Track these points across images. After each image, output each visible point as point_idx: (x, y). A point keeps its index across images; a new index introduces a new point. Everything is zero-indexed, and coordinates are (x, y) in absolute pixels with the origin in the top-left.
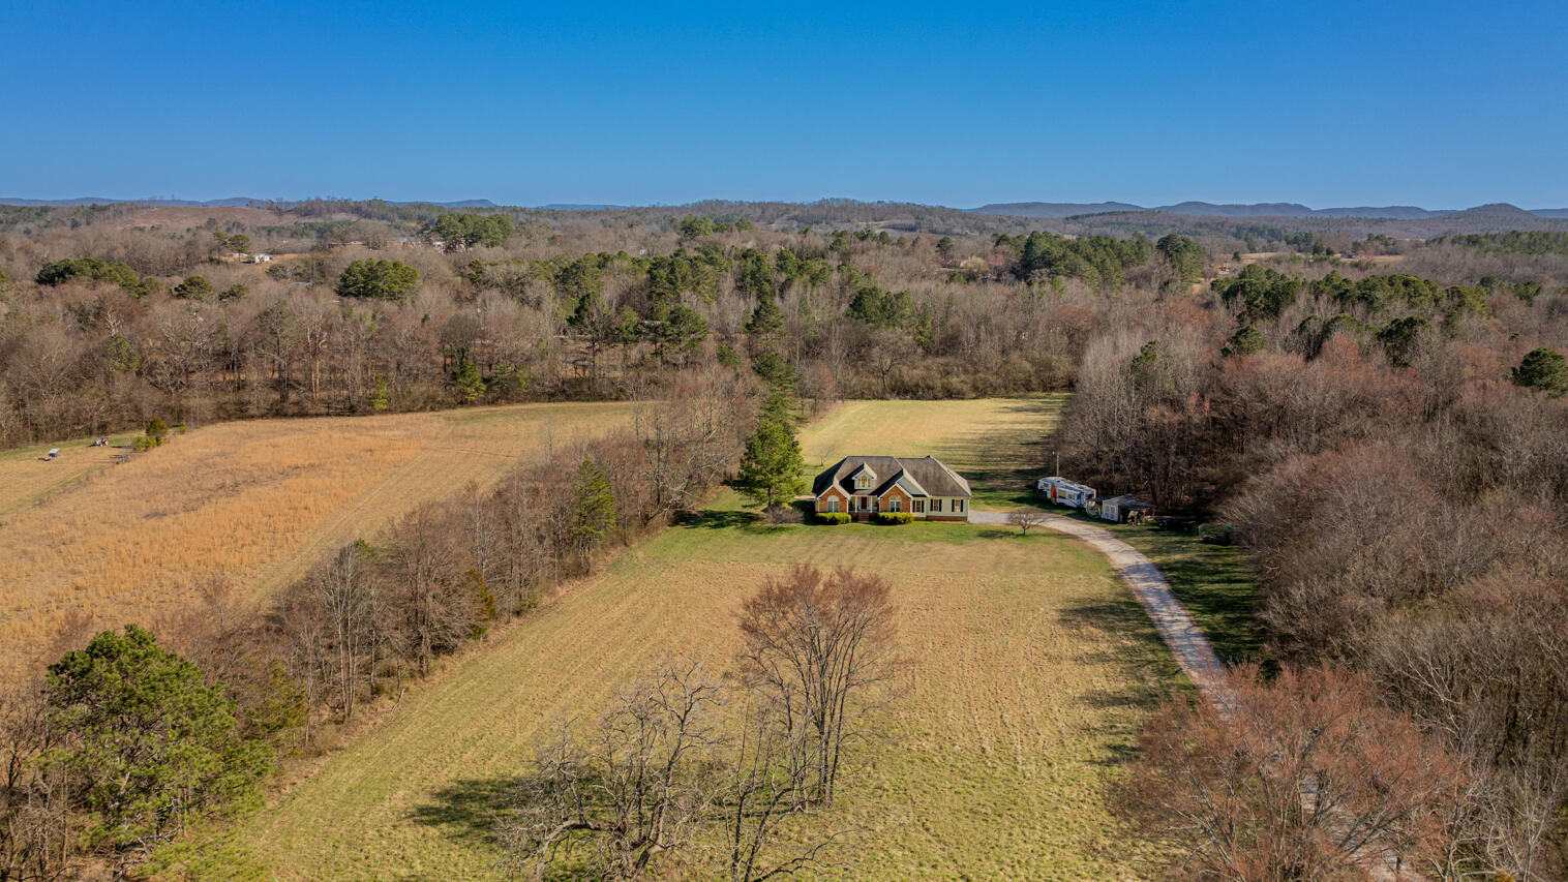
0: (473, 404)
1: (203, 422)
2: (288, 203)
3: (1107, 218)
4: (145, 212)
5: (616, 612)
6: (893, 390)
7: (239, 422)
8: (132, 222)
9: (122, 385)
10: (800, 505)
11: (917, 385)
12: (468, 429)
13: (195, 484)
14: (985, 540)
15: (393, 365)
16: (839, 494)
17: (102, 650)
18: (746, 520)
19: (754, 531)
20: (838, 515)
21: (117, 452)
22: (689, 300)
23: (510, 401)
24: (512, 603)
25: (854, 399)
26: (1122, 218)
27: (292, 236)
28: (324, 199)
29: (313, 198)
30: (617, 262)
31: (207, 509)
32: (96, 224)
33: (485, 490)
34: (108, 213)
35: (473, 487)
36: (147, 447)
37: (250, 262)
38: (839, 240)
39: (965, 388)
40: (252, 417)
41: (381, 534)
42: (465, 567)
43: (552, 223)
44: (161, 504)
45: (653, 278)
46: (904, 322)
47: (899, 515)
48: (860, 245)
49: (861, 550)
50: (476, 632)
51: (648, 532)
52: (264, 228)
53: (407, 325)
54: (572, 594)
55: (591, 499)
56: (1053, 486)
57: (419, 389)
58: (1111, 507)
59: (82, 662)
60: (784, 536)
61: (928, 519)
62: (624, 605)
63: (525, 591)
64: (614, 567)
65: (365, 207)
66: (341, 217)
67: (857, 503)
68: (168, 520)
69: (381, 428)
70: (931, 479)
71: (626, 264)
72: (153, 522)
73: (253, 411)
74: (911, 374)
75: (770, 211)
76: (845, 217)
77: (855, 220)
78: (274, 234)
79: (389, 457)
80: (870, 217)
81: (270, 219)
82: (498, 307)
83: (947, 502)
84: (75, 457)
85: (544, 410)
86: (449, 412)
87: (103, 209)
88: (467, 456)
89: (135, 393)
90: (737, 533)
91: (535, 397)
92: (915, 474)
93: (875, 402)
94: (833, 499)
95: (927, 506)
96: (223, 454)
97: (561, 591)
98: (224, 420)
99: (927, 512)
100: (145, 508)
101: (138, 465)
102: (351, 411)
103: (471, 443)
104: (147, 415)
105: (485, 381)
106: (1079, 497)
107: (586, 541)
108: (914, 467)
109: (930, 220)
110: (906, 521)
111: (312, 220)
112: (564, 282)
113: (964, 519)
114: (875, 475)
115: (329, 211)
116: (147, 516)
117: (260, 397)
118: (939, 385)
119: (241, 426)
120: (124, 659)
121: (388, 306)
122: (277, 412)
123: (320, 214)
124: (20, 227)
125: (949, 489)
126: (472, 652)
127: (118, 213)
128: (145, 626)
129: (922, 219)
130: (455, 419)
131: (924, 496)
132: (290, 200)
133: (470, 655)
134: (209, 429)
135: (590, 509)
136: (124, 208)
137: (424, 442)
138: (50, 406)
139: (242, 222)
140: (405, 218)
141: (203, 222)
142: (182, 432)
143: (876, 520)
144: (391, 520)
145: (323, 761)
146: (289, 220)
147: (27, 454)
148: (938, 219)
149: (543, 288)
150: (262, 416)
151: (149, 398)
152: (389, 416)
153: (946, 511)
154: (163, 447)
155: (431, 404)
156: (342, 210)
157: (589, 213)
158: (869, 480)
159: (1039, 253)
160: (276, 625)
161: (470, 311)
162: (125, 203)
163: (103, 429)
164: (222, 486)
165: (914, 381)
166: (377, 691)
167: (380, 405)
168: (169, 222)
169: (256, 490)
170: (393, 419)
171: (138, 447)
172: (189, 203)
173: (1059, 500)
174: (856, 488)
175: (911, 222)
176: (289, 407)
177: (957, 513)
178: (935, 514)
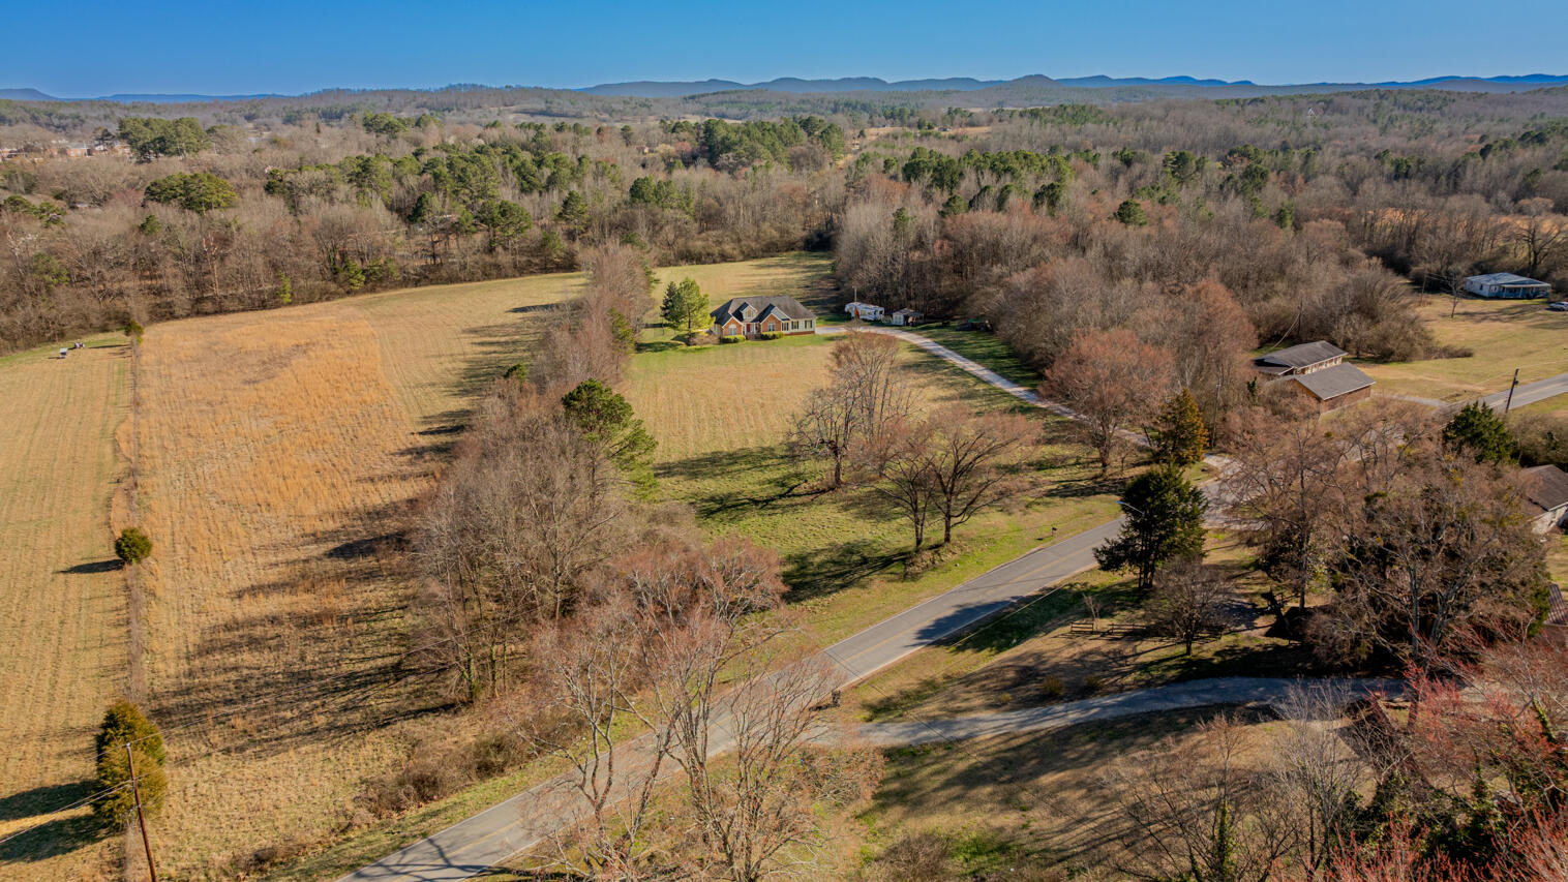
0: (356, 293)
3: (721, 98)
10: (710, 332)
16: (734, 323)
18: (672, 345)
20: (737, 337)
23: (385, 288)
26: (734, 97)
36: (137, 345)
47: (776, 333)
56: (856, 308)
58: (898, 317)
60: (710, 353)
61: (792, 334)
73: (179, 312)
74: (695, 245)
77: (486, 106)
80: (501, 102)
83: (801, 322)
91: (406, 282)
92: (778, 305)
94: (731, 326)
99: (791, 330)
102: (263, 306)
105: (364, 271)
106: (876, 313)
108: (777, 301)
109: (559, 104)
113: (813, 332)
114: (756, 308)
125: (802, 314)
129: (552, 103)
131: (788, 320)
143: (760, 338)
153: (802, 328)
155: (326, 296)
158: (751, 312)
159: (719, 138)
167: (287, 298)
173: (865, 317)
174: (745, 318)
175: (542, 106)
176: (208, 306)
177: (808, 330)
178: (795, 331)
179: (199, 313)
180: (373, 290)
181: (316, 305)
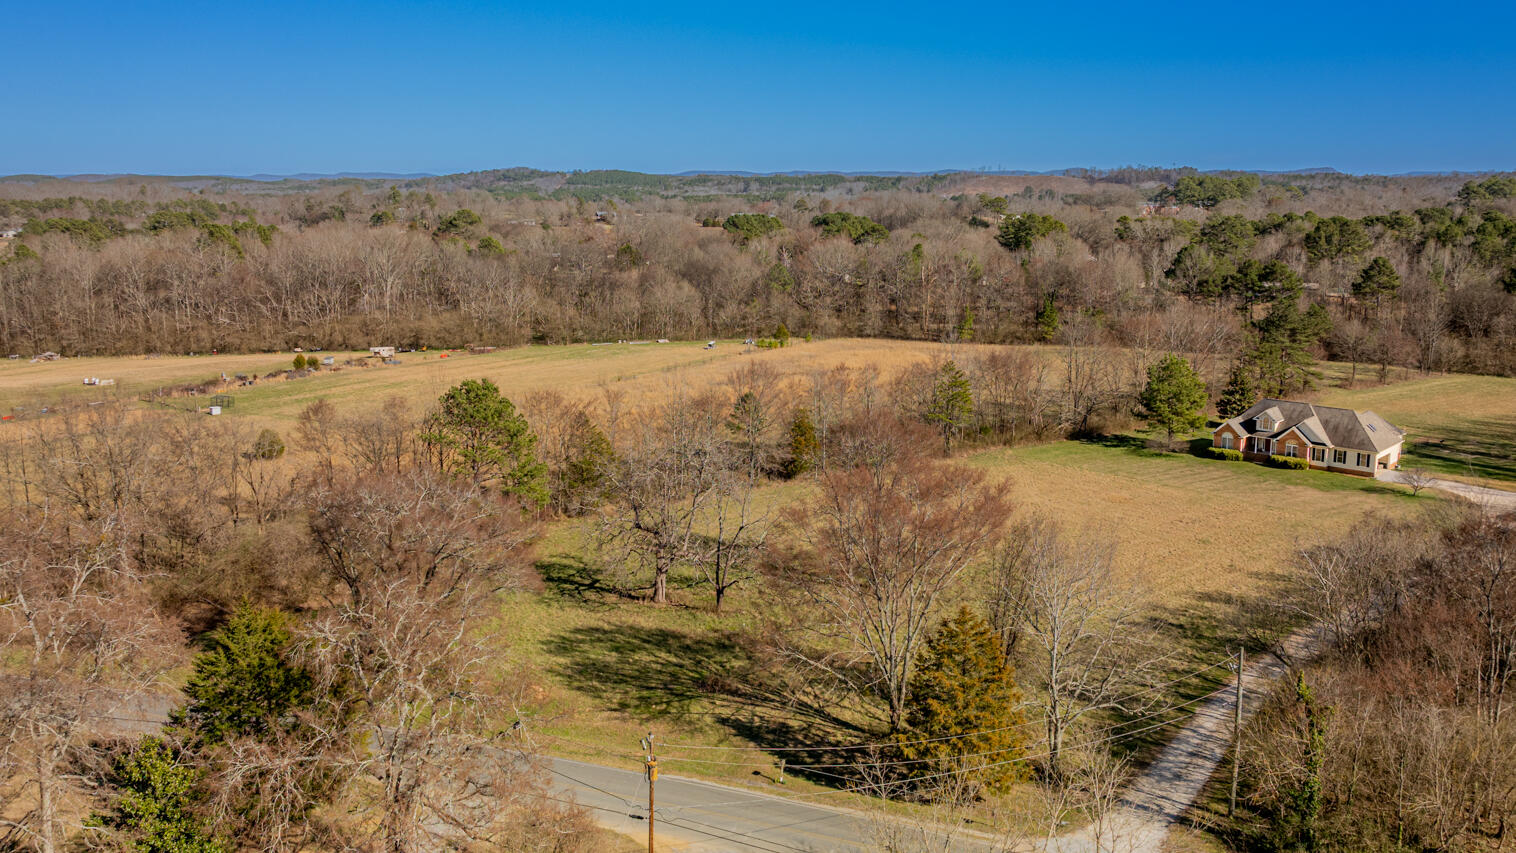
0: (1045, 342)
2: (1101, 173)
4: (975, 181)
8: (963, 190)
15: (984, 301)
20: (1229, 452)
28: (1135, 167)
29: (1125, 167)
32: (935, 191)
34: (945, 181)
36: (769, 347)
40: (869, 336)
47: (1291, 460)
51: (1038, 440)
52: (1071, 194)
53: (1004, 268)
61: (1330, 469)
64: (977, 457)
67: (1260, 445)
70: (1341, 429)
73: (868, 331)
83: (1352, 455)
87: (942, 178)
89: (785, 309)
92: (1325, 424)
94: (1228, 435)
95: (1328, 455)
99: (1328, 460)
108: (1328, 417)
110: (1297, 466)
113: (1371, 475)
114: (1280, 420)
115: (1138, 180)
120: (472, 394)
122: (887, 334)
125: (1357, 441)
127: (954, 182)
131: (1324, 445)
132: (1102, 169)
134: (832, 341)
135: (947, 400)
136: (958, 177)
139: (1056, 189)
142: (807, 341)
143: (1268, 462)
152: (971, 346)
153: (1351, 463)
156: (1151, 178)
158: (1275, 420)
162: (960, 173)
168: (992, 190)
172: (1013, 172)
174: (1258, 428)
177: (1363, 468)
178: (1338, 465)
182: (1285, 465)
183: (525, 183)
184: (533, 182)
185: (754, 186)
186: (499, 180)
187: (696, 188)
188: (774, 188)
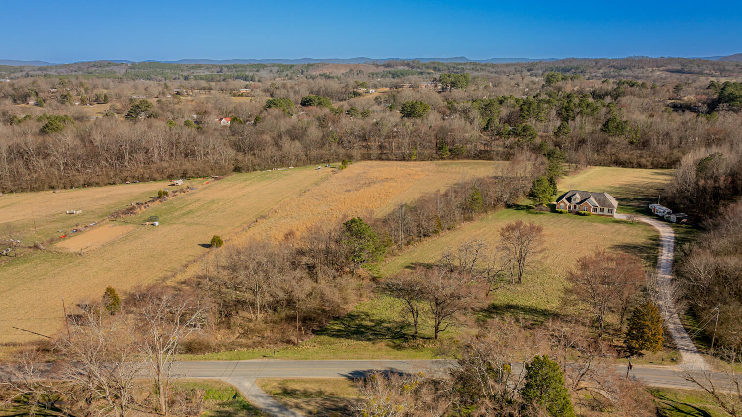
0: (445, 159)
1: (358, 161)
2: (380, 61)
4: (327, 66)
5: (478, 232)
6: (614, 163)
7: (368, 161)
8: (322, 70)
9: (334, 146)
10: (549, 205)
11: (625, 161)
12: (442, 169)
13: (358, 182)
14: (614, 224)
15: (419, 144)
16: (565, 203)
17: (353, 221)
18: (528, 208)
19: (530, 213)
20: (563, 210)
21: (334, 169)
22: (531, 122)
23: (458, 159)
24: (447, 226)
25: (596, 165)
27: (382, 77)
30: (509, 100)
31: (362, 190)
33: (442, 192)
34: (314, 67)
35: (438, 191)
36: (342, 168)
37: (368, 93)
38: (619, 87)
39: (648, 164)
41: (412, 202)
42: (434, 214)
43: (492, 70)
44: (349, 187)
45: (521, 109)
46: (627, 134)
47: (586, 212)
48: (630, 89)
49: (567, 223)
50: (436, 232)
51: (495, 210)
52: (371, 73)
53: (424, 129)
54: (466, 225)
55: (475, 197)
56: (655, 207)
57: (427, 152)
58: (675, 217)
59: (350, 223)
60: (541, 216)
61: (598, 214)
62: (481, 231)
63: (452, 223)
64: (481, 220)
65: (411, 63)
66: (401, 68)
67: (572, 207)
68: (352, 192)
69: (413, 167)
70: (601, 201)
71: (513, 101)
72: (347, 193)
73: (373, 158)
74: (623, 157)
75: (600, 63)
76: (640, 66)
77: (646, 67)
78: (375, 76)
79: (415, 177)
80: (655, 65)
81: (373, 69)
82: (457, 122)
83: (606, 210)
84: (324, 170)
85: (470, 163)
86: (436, 162)
87: (312, 65)
88: (441, 179)
89: (338, 150)
90: (526, 213)
91: (468, 157)
92: (595, 199)
93: (605, 167)
94: (562, 205)
95: (598, 210)
96: (364, 173)
97: (463, 225)
98: (364, 160)
99: (598, 212)
100: (345, 188)
101: (340, 174)
102: (403, 159)
103: (443, 174)
104: (341, 157)
105: (450, 150)
106: (663, 212)
107: (472, 210)
108: (595, 196)
109: (691, 67)
110: (589, 214)
111: (390, 70)
112: (485, 110)
113: (613, 216)
114: (580, 198)
115: (397, 65)
116: (346, 191)
117: (375, 152)
118: (636, 162)
119: (369, 163)
120: (358, 223)
121: (418, 121)
123: (393, 67)
124: (285, 73)
125: (608, 204)
126: (435, 237)
127: (318, 67)
128: (361, 217)
129: (685, 66)
130: (439, 165)
131: (597, 207)
133: (434, 238)
135: (474, 200)
137: (427, 173)
138: (314, 153)
139: (363, 70)
140: (428, 68)
141: (348, 70)
142: (351, 164)
143: (578, 213)
144: (414, 199)
145: (395, 257)
146: (381, 70)
147: (309, 168)
148: (696, 66)
149: (475, 113)
150: (376, 160)
151: (341, 151)
152: (416, 162)
153: (606, 212)
154: (347, 168)
155: (431, 158)
156: (402, 65)
157: (509, 65)
158: (578, 198)
159: (726, 94)
160: (385, 221)
161: (446, 124)
163: (329, 161)
164: (365, 184)
165: (624, 160)
166: (409, 243)
167: (414, 158)
168: (335, 71)
169: (374, 185)
170: (418, 163)
171: (341, 168)
173: (656, 213)
174: (572, 201)
175: (680, 68)
176: (384, 157)
177: (610, 214)
178: (601, 213)
179: (380, 159)
180: (452, 159)
181: (427, 162)
182: (584, 214)
183: (107, 69)
184: (111, 68)
185: (225, 70)
186: (92, 67)
187: (197, 71)
188: (234, 70)
